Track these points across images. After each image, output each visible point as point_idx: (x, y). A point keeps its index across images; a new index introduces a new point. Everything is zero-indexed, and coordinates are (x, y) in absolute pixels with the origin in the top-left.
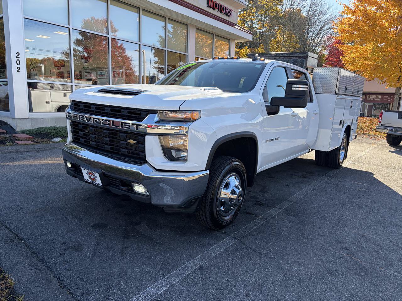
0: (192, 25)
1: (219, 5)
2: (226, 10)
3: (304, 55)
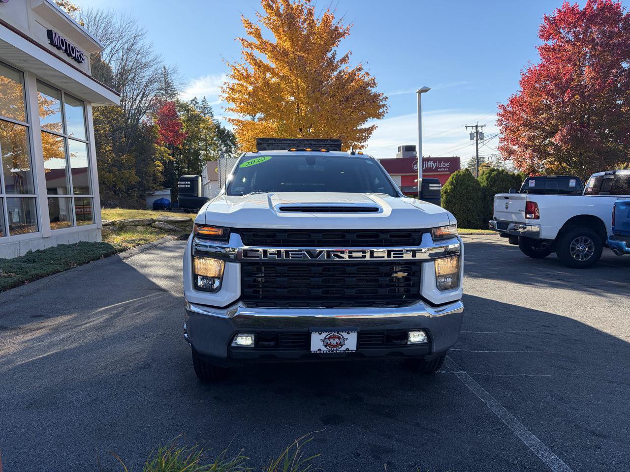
0: (32, 74)
1: (66, 43)
2: (77, 53)
3: (336, 143)
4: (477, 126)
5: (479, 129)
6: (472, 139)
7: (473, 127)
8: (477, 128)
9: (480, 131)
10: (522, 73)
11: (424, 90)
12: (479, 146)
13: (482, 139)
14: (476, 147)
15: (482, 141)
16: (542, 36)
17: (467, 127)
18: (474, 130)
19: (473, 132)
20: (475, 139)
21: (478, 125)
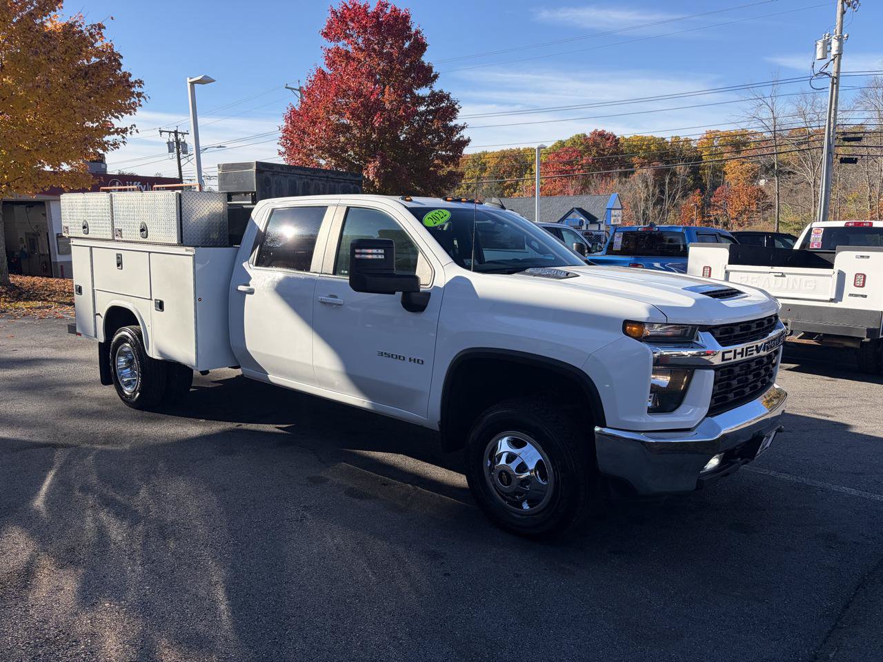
4: (176, 133)
5: (180, 136)
6: (171, 151)
7: (170, 132)
8: (176, 136)
9: (182, 140)
10: (309, 79)
11: (205, 81)
12: (183, 162)
13: (185, 152)
14: (177, 163)
15: (185, 155)
16: (326, 35)
17: (161, 132)
18: (172, 137)
19: (171, 140)
20: (175, 150)
21: (179, 131)
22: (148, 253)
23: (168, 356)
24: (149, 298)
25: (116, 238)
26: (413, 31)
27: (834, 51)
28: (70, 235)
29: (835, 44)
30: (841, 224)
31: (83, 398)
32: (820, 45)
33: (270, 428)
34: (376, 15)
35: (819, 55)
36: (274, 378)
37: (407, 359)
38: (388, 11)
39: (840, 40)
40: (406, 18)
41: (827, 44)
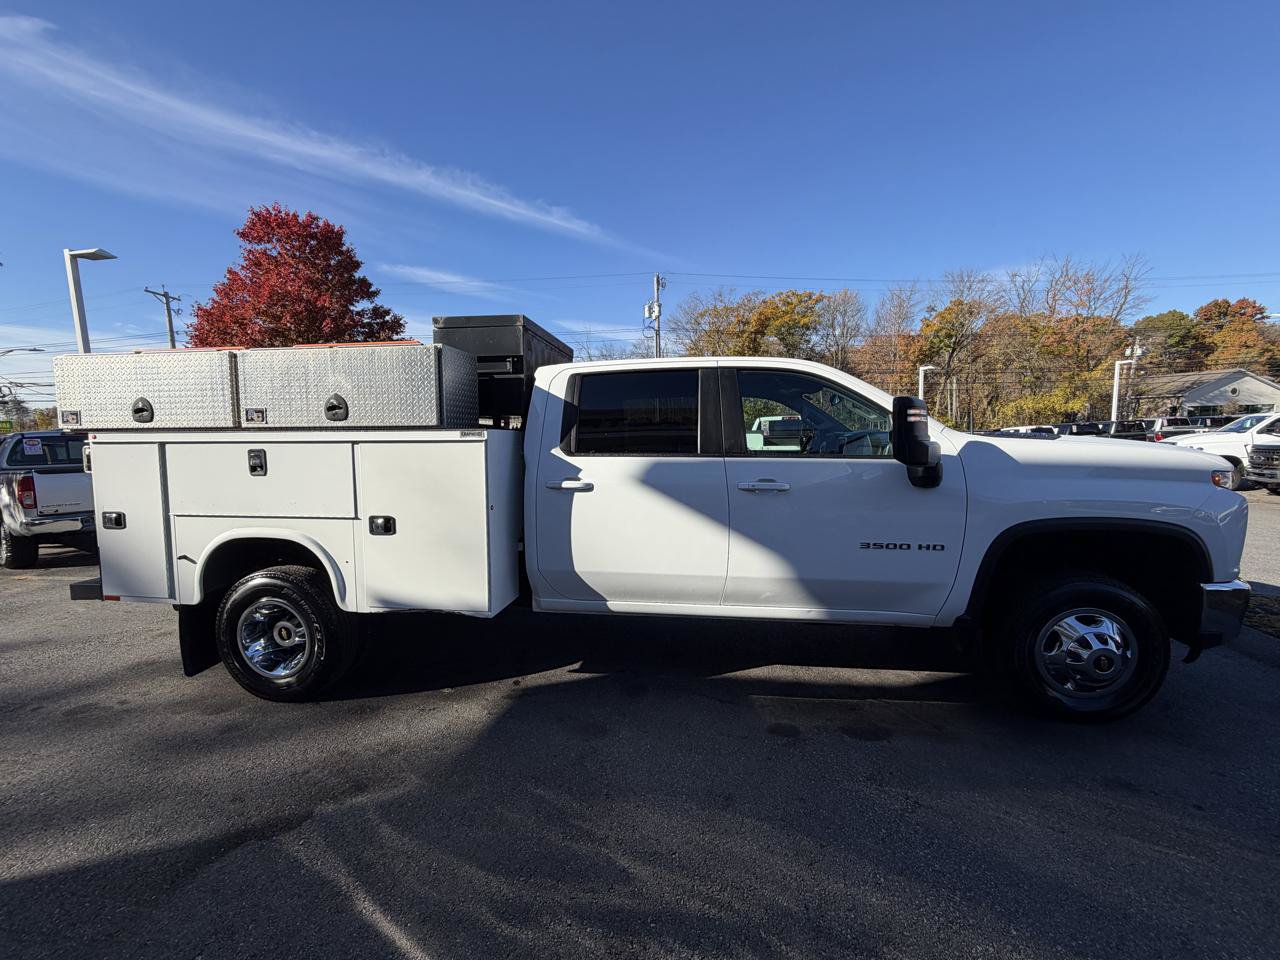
16: (243, 235)
22: (350, 445)
23: (406, 605)
24: (353, 516)
25: (244, 424)
26: (344, 248)
27: (656, 313)
28: (85, 426)
29: (656, 309)
30: (779, 418)
31: (141, 711)
32: (647, 309)
33: (563, 674)
34: (307, 226)
35: (647, 315)
36: (616, 605)
37: (915, 546)
38: (321, 224)
39: (660, 306)
40: (340, 235)
41: (650, 308)
